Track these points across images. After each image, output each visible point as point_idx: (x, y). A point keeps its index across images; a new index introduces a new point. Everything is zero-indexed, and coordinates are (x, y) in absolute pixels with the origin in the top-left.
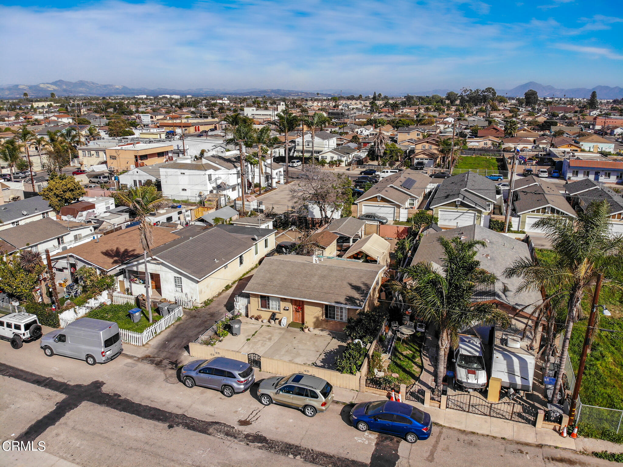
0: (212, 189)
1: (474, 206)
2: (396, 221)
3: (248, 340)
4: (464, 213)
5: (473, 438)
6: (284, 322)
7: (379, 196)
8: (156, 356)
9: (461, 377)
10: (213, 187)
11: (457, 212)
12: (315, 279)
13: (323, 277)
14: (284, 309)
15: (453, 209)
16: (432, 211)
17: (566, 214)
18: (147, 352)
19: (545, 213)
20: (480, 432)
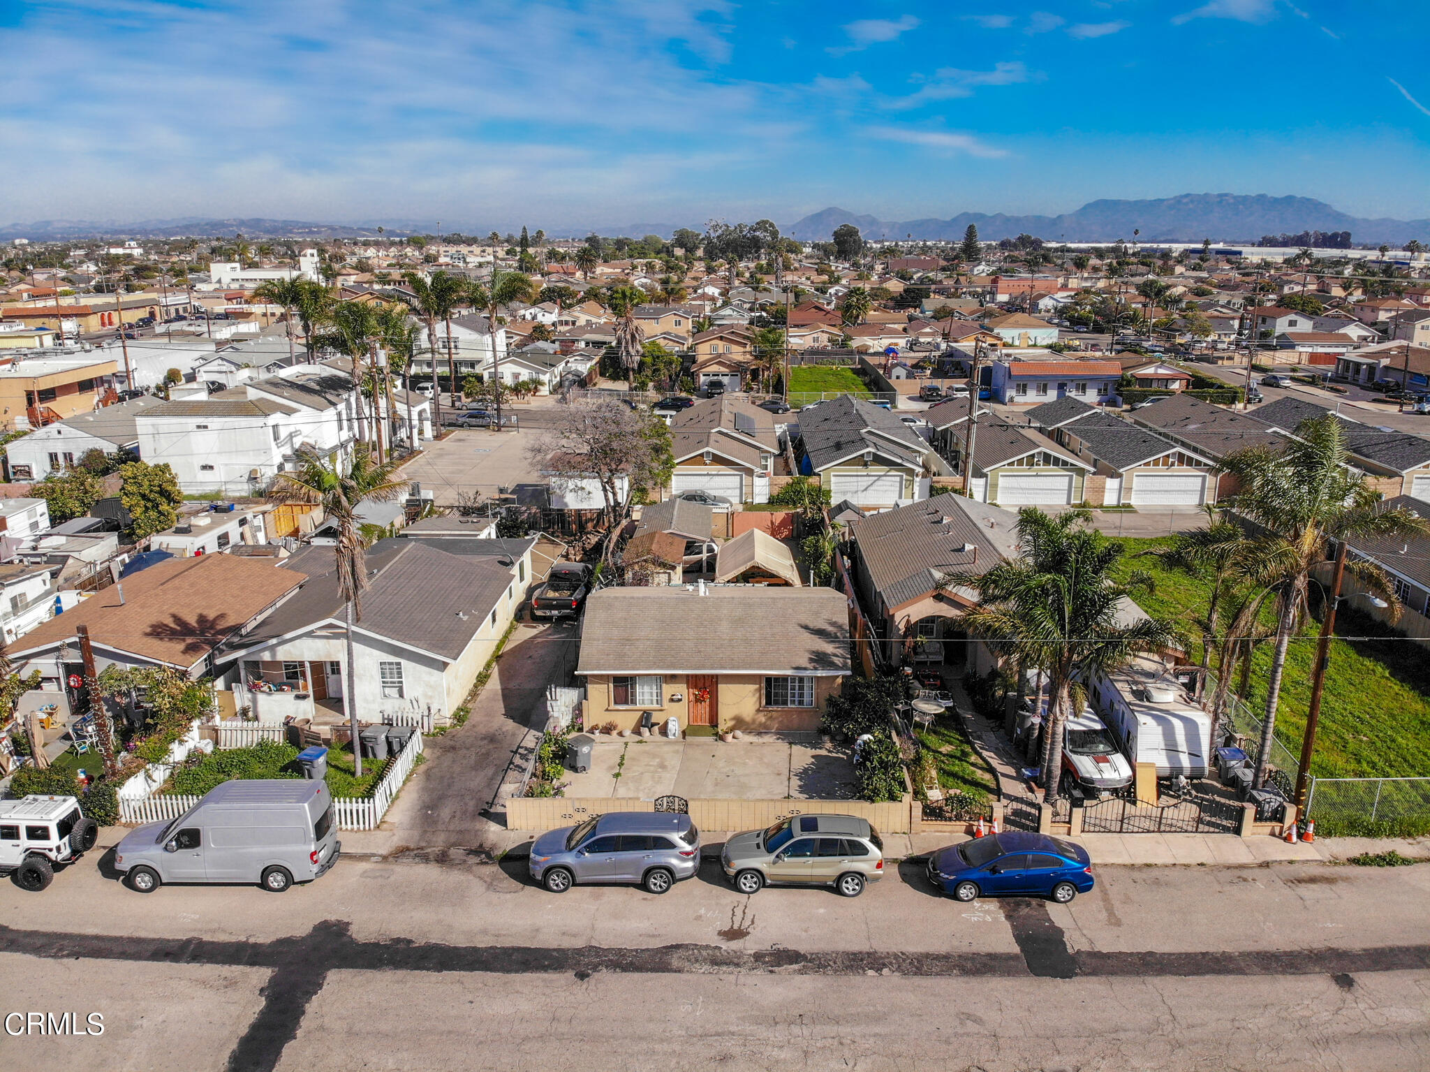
0: (282, 460)
1: (899, 461)
2: (746, 503)
3: (617, 775)
4: (880, 476)
5: (1155, 873)
6: (674, 727)
7: (708, 453)
8: (424, 844)
9: (1088, 772)
10: (284, 456)
11: (868, 475)
12: (724, 628)
13: (738, 622)
14: (672, 700)
15: (861, 470)
16: (817, 478)
17: (1072, 465)
18: (395, 839)
19: (1033, 465)
20: (1159, 861)
